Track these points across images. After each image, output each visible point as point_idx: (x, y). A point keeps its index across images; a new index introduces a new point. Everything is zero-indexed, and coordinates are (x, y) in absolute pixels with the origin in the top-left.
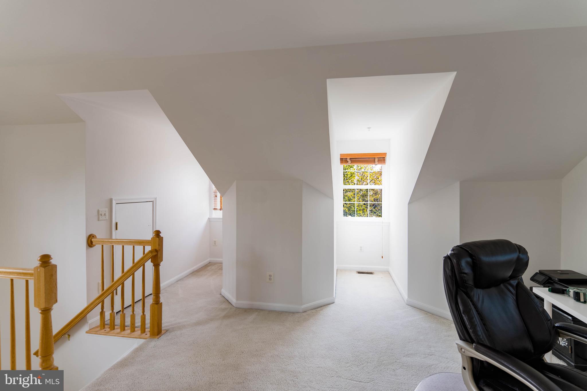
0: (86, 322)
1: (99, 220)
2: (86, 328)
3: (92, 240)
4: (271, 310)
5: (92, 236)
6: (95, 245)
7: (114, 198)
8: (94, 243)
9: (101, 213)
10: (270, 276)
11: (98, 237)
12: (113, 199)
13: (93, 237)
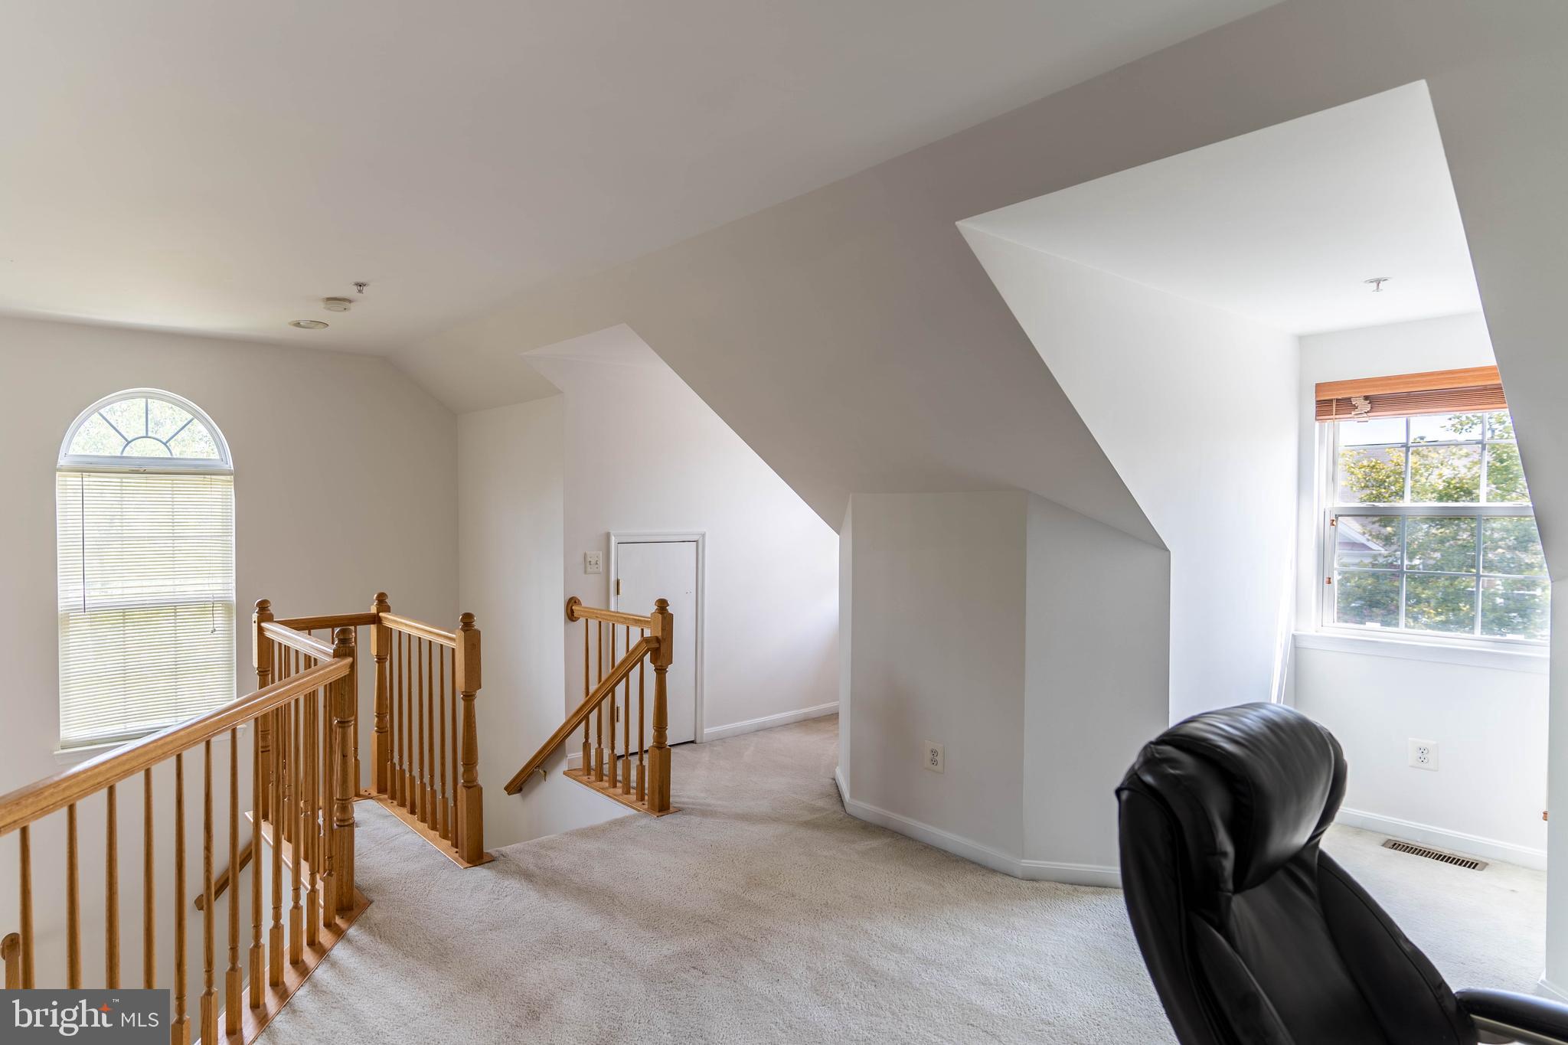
0: (564, 755)
1: (585, 572)
2: (564, 766)
3: (573, 607)
4: (937, 848)
5: (573, 601)
6: (579, 618)
7: (612, 532)
8: (575, 614)
9: (590, 559)
10: (934, 752)
11: (583, 605)
12: (611, 534)
13: (575, 602)
